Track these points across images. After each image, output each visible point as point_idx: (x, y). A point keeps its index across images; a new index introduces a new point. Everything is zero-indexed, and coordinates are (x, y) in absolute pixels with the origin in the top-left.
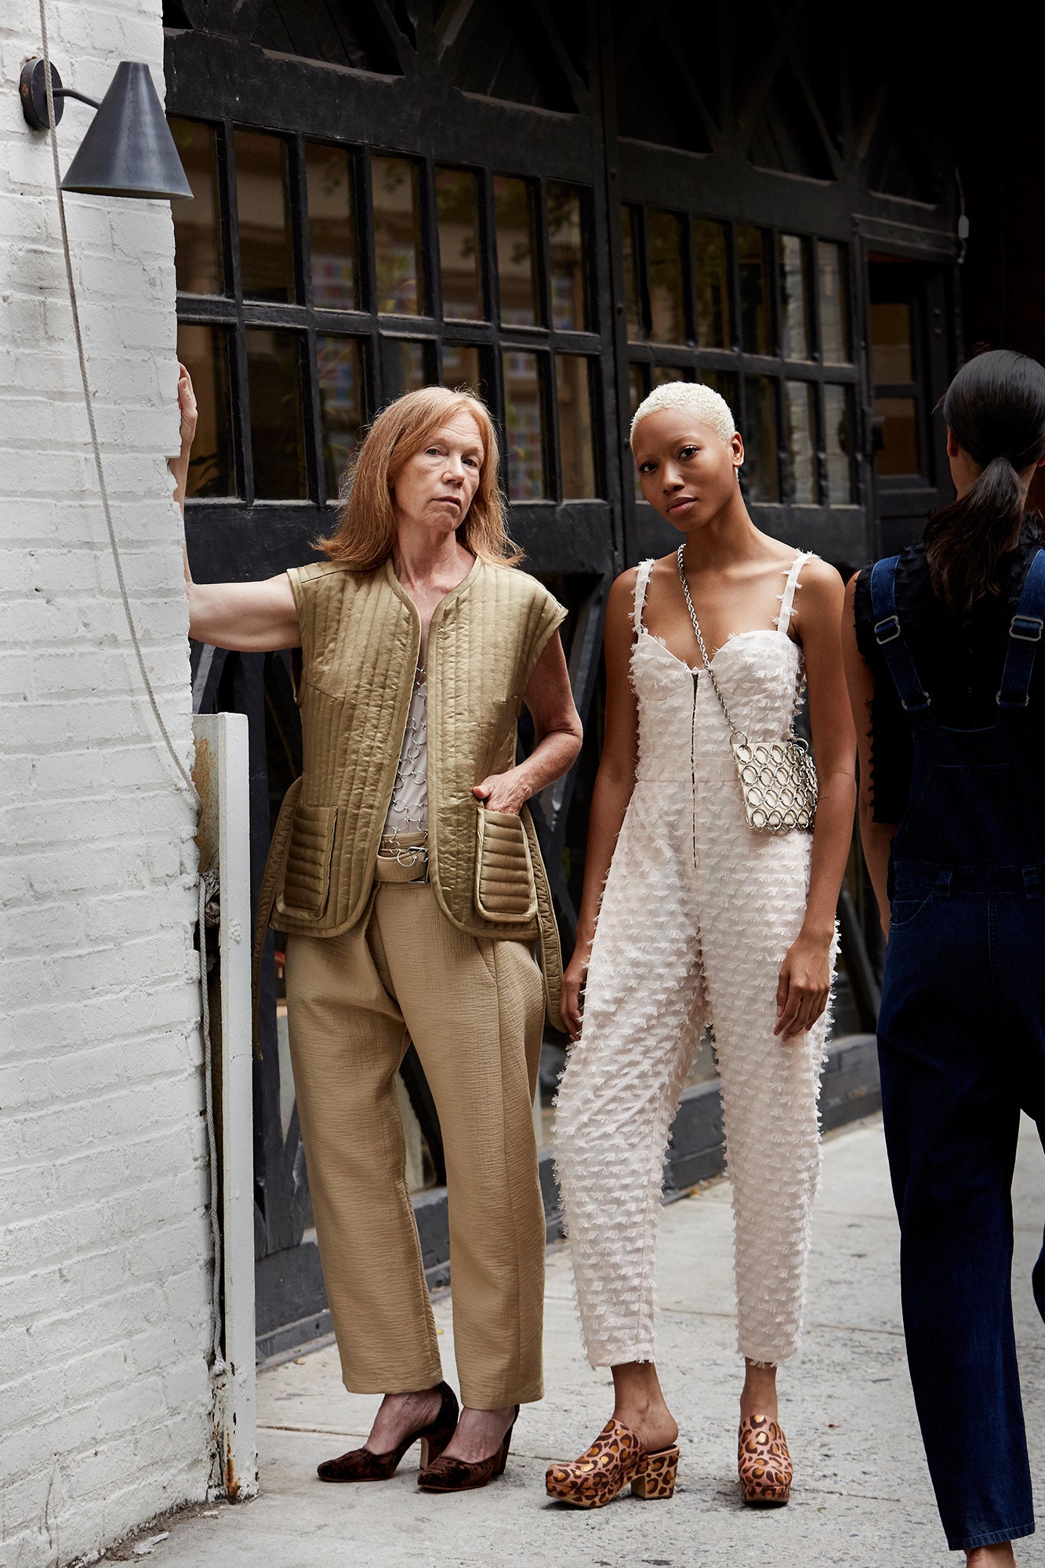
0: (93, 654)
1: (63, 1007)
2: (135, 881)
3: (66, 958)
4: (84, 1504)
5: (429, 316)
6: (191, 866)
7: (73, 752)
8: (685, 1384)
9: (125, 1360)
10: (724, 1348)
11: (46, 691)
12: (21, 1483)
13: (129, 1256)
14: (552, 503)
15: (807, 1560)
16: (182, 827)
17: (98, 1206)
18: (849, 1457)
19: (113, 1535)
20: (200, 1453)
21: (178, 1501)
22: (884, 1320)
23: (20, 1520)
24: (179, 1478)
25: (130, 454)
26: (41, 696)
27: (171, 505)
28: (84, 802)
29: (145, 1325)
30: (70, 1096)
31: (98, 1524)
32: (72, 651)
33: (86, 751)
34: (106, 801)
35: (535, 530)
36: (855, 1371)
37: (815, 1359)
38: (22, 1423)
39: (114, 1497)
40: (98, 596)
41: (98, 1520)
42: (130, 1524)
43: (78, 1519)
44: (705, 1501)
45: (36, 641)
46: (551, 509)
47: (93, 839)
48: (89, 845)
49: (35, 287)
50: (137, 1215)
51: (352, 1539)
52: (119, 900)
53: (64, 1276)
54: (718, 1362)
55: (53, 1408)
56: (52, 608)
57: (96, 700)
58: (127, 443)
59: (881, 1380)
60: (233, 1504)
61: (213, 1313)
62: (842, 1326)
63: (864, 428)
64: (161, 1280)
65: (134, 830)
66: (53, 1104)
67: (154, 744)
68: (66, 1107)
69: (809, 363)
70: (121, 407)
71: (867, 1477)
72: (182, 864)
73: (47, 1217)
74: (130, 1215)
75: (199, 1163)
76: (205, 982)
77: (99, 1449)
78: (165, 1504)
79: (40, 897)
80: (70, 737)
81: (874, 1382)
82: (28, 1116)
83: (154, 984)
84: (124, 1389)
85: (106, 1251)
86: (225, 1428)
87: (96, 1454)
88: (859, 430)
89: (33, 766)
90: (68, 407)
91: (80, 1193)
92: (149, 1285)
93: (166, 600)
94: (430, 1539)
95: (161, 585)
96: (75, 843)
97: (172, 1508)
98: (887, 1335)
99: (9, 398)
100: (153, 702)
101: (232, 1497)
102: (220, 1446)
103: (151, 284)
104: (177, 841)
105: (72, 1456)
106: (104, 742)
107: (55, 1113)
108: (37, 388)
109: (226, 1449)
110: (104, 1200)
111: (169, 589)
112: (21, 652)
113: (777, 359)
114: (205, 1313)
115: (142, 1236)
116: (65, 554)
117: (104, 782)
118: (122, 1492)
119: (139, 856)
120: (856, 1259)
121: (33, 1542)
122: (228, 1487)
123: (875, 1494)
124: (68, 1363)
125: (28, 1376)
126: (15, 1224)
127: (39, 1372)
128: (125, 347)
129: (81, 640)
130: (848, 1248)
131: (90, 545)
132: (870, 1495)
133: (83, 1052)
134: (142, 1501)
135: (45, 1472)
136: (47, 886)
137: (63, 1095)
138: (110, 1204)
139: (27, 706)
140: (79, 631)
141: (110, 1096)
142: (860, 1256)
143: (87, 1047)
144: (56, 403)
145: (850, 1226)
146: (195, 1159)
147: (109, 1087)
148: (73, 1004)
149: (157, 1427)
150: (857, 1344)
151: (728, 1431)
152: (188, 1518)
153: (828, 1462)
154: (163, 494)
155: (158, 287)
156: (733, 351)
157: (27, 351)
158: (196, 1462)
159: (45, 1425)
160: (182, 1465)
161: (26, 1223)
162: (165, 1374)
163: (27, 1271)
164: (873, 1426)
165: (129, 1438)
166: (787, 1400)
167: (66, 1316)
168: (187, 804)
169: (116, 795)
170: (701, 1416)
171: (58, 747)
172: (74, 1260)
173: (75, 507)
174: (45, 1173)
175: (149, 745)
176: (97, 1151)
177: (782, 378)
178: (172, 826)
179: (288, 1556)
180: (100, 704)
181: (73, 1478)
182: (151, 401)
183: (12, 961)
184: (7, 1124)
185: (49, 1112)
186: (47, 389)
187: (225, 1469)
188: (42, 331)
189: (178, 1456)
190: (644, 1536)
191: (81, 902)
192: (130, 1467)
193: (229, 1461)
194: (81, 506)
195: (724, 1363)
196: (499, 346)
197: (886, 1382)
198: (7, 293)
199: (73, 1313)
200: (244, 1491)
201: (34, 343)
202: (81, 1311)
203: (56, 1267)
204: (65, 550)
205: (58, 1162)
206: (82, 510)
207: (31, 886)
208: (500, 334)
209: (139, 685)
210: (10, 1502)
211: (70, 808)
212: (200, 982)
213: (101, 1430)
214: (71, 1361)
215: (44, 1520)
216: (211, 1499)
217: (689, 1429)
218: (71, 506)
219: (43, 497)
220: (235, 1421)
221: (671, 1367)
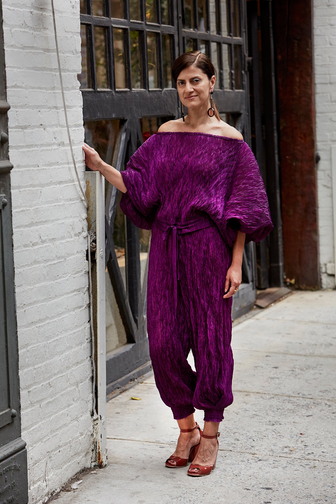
0: (57, 149)
1: (50, 283)
2: (70, 235)
3: (50, 265)
4: (56, 471)
5: (126, 19)
6: (86, 229)
7: (52, 186)
8: (240, 419)
9: (68, 415)
10: (247, 404)
11: (44, 163)
12: (38, 464)
13: (68, 376)
14: (161, 90)
15: (320, 487)
16: (83, 214)
17: (60, 358)
18: (314, 446)
19: (64, 482)
20: (88, 449)
21: (83, 468)
22: (299, 392)
23: (38, 478)
24: (83, 459)
25: (67, 73)
26: (43, 165)
27: (79, 92)
28: (55, 206)
29: (72, 402)
30: (52, 317)
31: (60, 478)
32: (51, 148)
33: (56, 186)
34: (62, 205)
35: (156, 100)
36: (298, 412)
37: (281, 408)
38: (38, 442)
39: (64, 467)
40: (58, 127)
41: (60, 476)
42: (69, 477)
43: (54, 476)
44: (270, 464)
45: (41, 145)
46: (160, 92)
47: (58, 219)
48: (57, 222)
49: (39, 8)
50: (71, 361)
51: (151, 481)
52: (66, 242)
53: (50, 385)
54: (247, 409)
55: (47, 435)
56: (45, 132)
57: (59, 167)
58: (66, 68)
59: (309, 416)
60: (100, 468)
61: (93, 397)
62: (284, 395)
63: (245, 62)
64: (77, 385)
65: (69, 216)
66: (47, 320)
67: (75, 183)
68: (51, 321)
69: (229, 37)
70: (64, 55)
71: (325, 454)
72: (83, 228)
73: (46, 363)
74: (69, 361)
75: (89, 340)
76: (90, 272)
77: (60, 450)
78: (78, 469)
79: (43, 242)
80: (51, 181)
81: (307, 416)
82: (40, 325)
83: (75, 274)
84: (67, 427)
85: (62, 375)
86: (98, 440)
87: (59, 452)
88: (243, 62)
89: (41, 192)
90: (50, 55)
91: (55, 353)
92: (74, 387)
93: (78, 128)
94: (180, 481)
95: (76, 123)
96: (53, 221)
97: (81, 471)
98: (302, 399)
99: (33, 51)
100: (75, 168)
101: (100, 466)
102: (96, 446)
103: (73, 7)
104: (81, 219)
105: (53, 452)
106: (61, 183)
107: (48, 323)
108: (41, 47)
109: (98, 447)
110: (61, 356)
111: (79, 124)
112: (37, 149)
113: (220, 36)
114: (91, 396)
115: (72, 369)
116: (49, 111)
117: (61, 198)
118: (67, 465)
119: (71, 225)
120: (275, 369)
121: (42, 486)
122: (99, 462)
123: (331, 460)
124: (52, 418)
125: (40, 423)
126: (37, 366)
127: (43, 421)
128: (65, 32)
129: (54, 144)
130: (270, 365)
131: (56, 108)
132: (329, 461)
133: (55, 300)
134: (72, 468)
135: (45, 459)
136: (45, 237)
137: (50, 316)
138: (63, 357)
139: (39, 169)
140: (54, 140)
141: (63, 316)
142: (276, 368)
143: (57, 298)
144: (46, 53)
145: (267, 356)
146: (87, 339)
147: (63, 313)
148: (52, 282)
149: (77, 440)
150: (293, 402)
151: (265, 436)
152: (86, 474)
153: (307, 448)
154: (77, 88)
155: (75, 9)
156: (207, 33)
157: (38, 33)
158: (87, 453)
159: (45, 441)
160: (84, 454)
161: (40, 365)
162: (79, 420)
163: (40, 384)
164: (316, 434)
165: (69, 445)
166: (280, 424)
167: (51, 400)
168: (84, 205)
169: (65, 202)
170: (252, 431)
171: (48, 185)
172: (53, 379)
173: (52, 93)
174: (45, 346)
175: (73, 184)
176: (59, 337)
177: (222, 43)
178: (80, 214)
179: (130, 489)
180: (59, 168)
181: (53, 461)
182: (73, 52)
183: (35, 266)
184: (34, 328)
185: (46, 323)
186: (44, 48)
187: (98, 455)
188: (42, 25)
189: (83, 451)
190: (256, 478)
191: (54, 243)
192: (69, 456)
193: (99, 452)
194: (54, 93)
195: (249, 410)
196: (146, 31)
197: (312, 417)
198: (32, 10)
199: (53, 399)
200: (104, 463)
201: (39, 30)
202: (55, 398)
203: (48, 382)
204: (49, 110)
205: (49, 342)
206: (54, 94)
207: (40, 237)
208: (146, 26)
209: (71, 161)
210: (35, 471)
211: (51, 208)
212: (88, 272)
213: (61, 442)
214: (52, 417)
215: (44, 478)
216: (92, 467)
217: (251, 436)
218: (51, 93)
219: (43, 89)
220: (101, 437)
221: (231, 412)
